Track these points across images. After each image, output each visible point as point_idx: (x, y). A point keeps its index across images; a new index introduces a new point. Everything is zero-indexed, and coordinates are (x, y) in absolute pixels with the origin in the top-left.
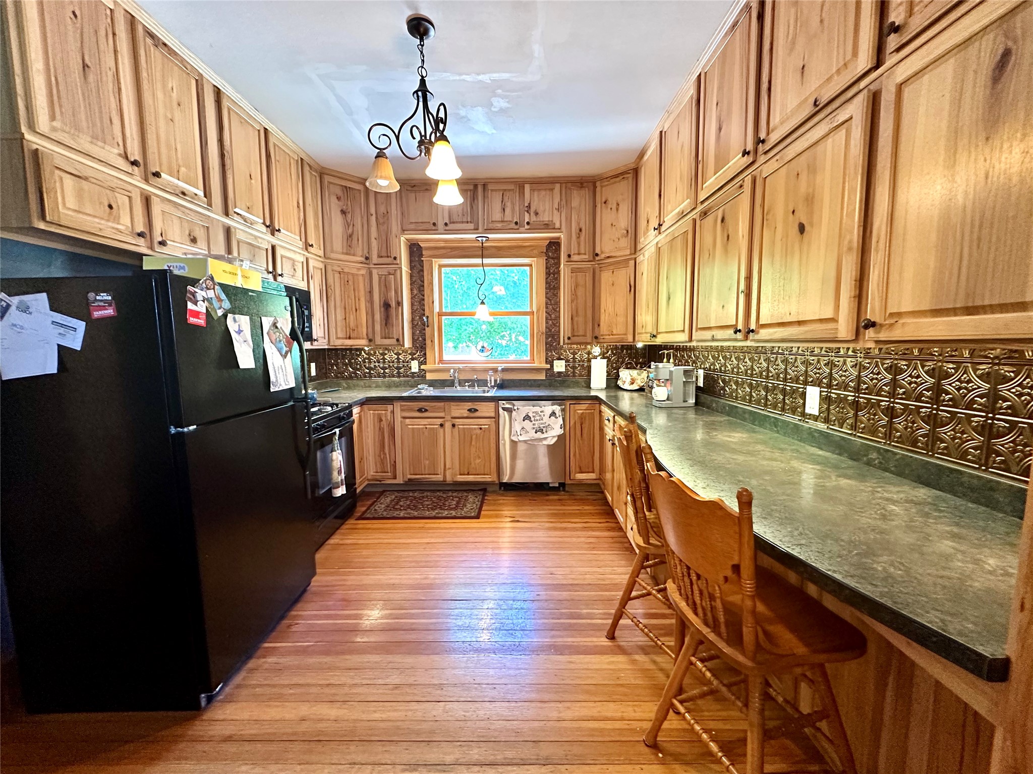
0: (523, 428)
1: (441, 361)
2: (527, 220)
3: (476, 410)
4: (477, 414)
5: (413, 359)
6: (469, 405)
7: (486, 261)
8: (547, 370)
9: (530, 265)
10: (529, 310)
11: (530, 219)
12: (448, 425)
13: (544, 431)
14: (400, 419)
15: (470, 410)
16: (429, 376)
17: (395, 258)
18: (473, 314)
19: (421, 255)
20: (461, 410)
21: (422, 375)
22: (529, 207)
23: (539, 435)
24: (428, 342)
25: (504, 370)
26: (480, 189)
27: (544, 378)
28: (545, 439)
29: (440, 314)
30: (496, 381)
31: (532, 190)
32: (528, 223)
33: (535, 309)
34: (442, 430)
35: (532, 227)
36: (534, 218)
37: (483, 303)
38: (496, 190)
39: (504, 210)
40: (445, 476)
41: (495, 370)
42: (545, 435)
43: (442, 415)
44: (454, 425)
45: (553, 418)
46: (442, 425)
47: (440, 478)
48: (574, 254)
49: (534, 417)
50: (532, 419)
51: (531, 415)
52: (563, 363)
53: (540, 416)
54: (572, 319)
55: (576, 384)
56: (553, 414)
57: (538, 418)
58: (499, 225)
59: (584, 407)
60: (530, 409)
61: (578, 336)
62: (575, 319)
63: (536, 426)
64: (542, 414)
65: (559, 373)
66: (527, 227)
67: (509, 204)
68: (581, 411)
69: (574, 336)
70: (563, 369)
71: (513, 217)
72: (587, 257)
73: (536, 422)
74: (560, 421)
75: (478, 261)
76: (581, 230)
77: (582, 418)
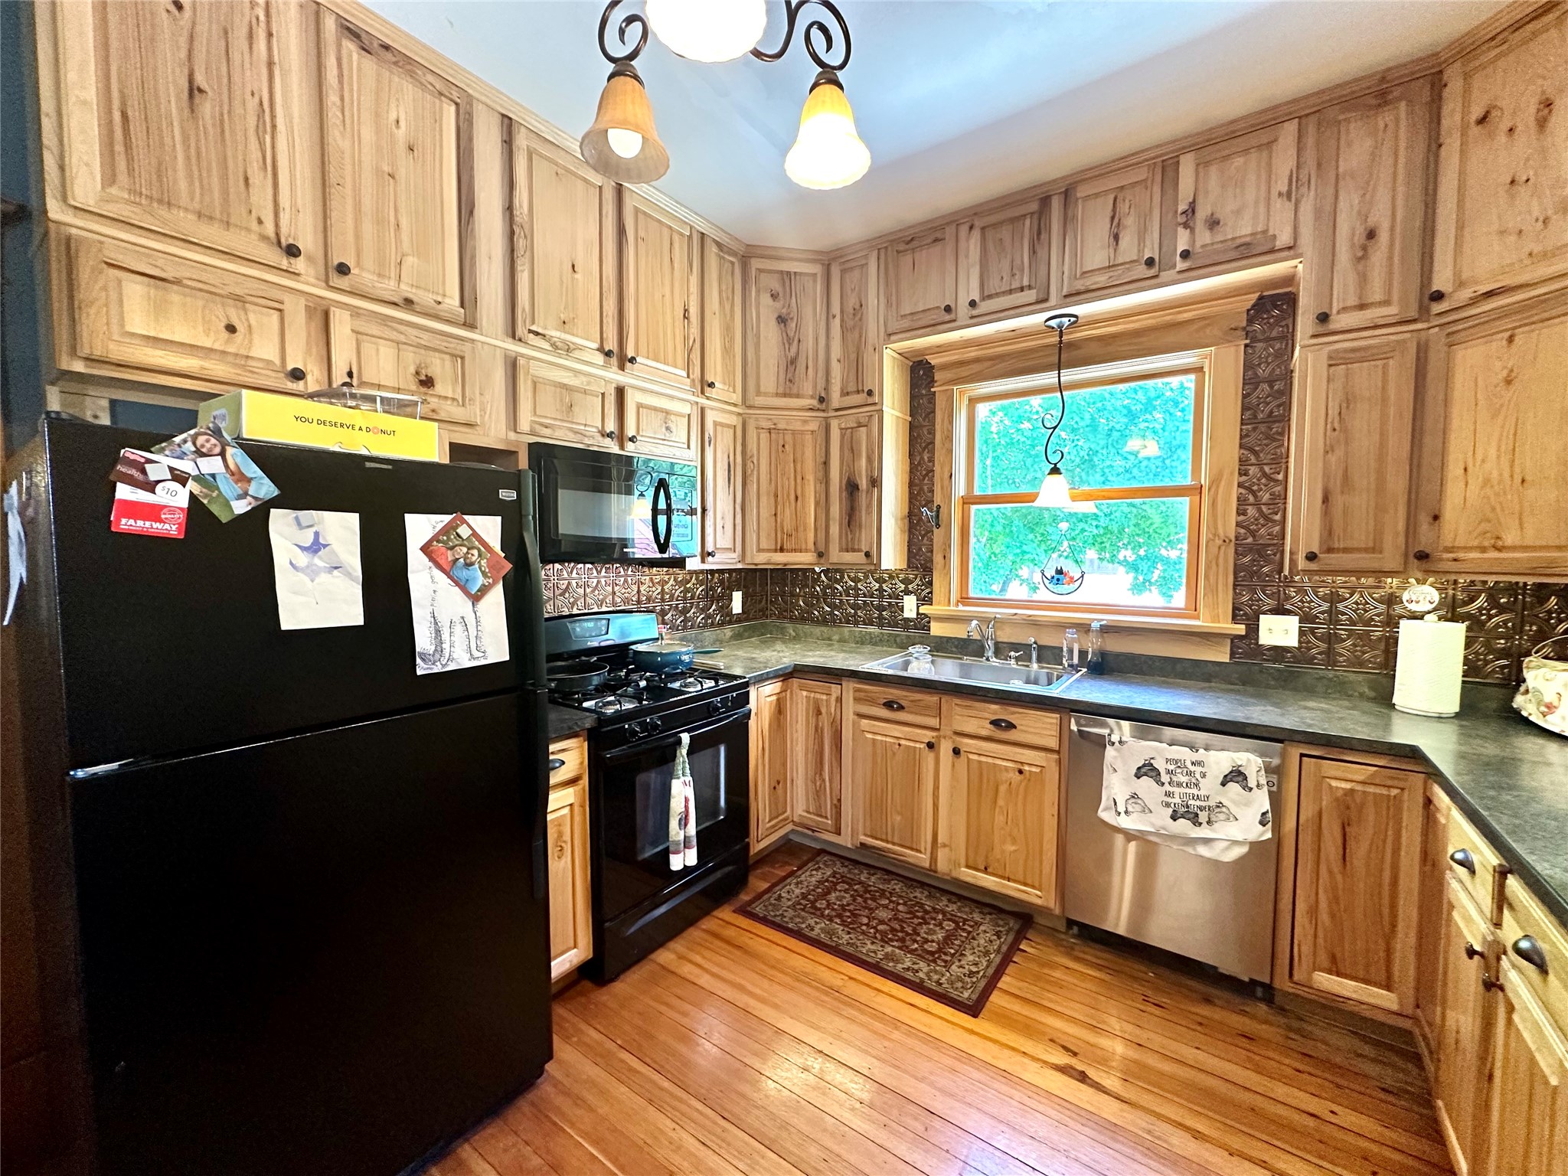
0: (1134, 796)
1: (964, 599)
2: (1181, 247)
3: (1011, 726)
4: (1012, 735)
5: (907, 592)
6: (995, 710)
7: (1069, 375)
8: (1235, 639)
9: (1199, 370)
10: (1188, 481)
11: (1193, 241)
12: (945, 748)
13: (1203, 817)
14: (852, 716)
15: (996, 723)
16: (937, 629)
17: (870, 393)
18: (1031, 498)
19: (932, 382)
20: (975, 719)
21: (922, 623)
22: (1192, 209)
23: (1183, 826)
24: (938, 558)
25: (1106, 630)
26: (1056, 204)
27: (1225, 658)
28: (1207, 841)
29: (969, 500)
30: (1083, 654)
31: (1201, 165)
32: (1185, 255)
33: (1204, 480)
34: (930, 756)
35: (1195, 263)
36: (1204, 237)
37: (1055, 470)
38: (1097, 195)
39: (1116, 238)
40: (933, 859)
41: (1084, 628)
42: (1204, 832)
43: (933, 722)
44: (956, 752)
45: (1234, 787)
46: (930, 746)
47: (923, 859)
48: (1345, 309)
49: (1168, 772)
50: (1165, 778)
51: (1160, 764)
52: (1292, 623)
53: (1190, 773)
54: (1326, 500)
55: (1338, 689)
56: (1236, 775)
57: (1184, 779)
58: (1101, 279)
59: (1361, 773)
60: (1156, 749)
61: (1346, 550)
62: (1338, 501)
63: (1177, 800)
64: (1198, 769)
65: (1279, 652)
66: (1181, 265)
67: (1130, 221)
68: (1348, 786)
69: (1330, 550)
70: (1291, 640)
71: (1140, 251)
72: (1393, 310)
73: (1177, 790)
74: (1262, 802)
75: (1049, 378)
76: (1371, 235)
77: (1348, 810)
